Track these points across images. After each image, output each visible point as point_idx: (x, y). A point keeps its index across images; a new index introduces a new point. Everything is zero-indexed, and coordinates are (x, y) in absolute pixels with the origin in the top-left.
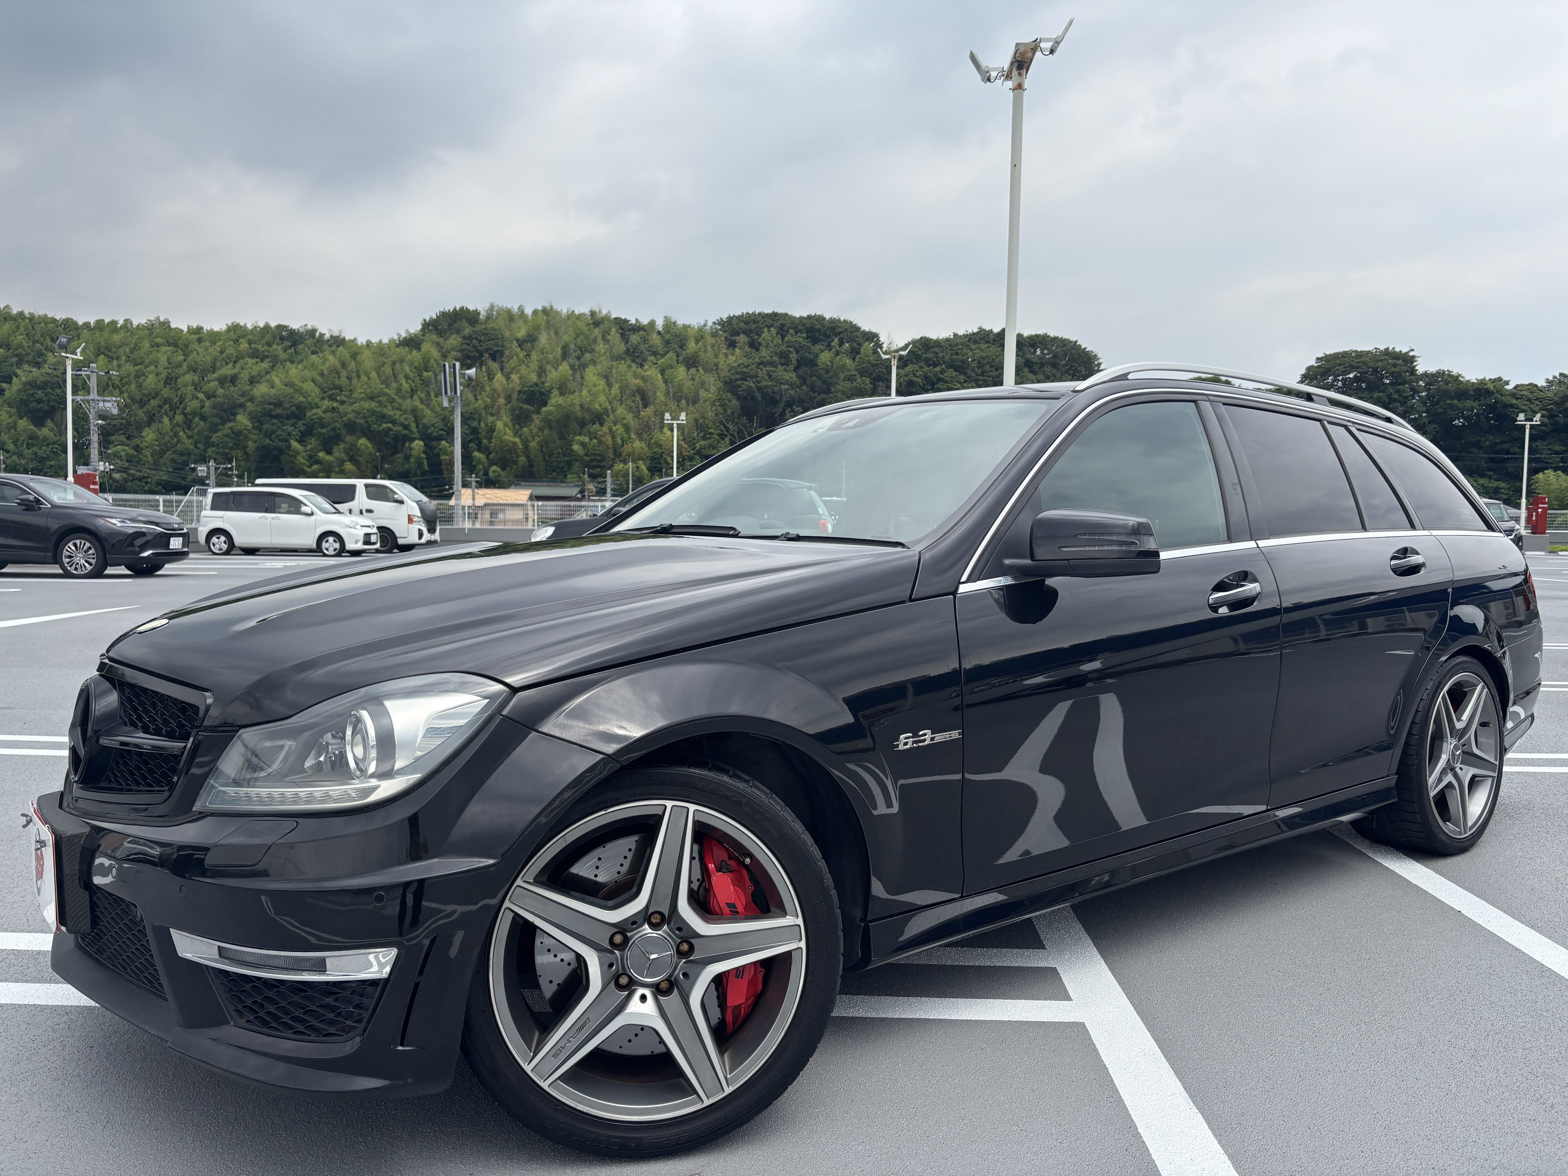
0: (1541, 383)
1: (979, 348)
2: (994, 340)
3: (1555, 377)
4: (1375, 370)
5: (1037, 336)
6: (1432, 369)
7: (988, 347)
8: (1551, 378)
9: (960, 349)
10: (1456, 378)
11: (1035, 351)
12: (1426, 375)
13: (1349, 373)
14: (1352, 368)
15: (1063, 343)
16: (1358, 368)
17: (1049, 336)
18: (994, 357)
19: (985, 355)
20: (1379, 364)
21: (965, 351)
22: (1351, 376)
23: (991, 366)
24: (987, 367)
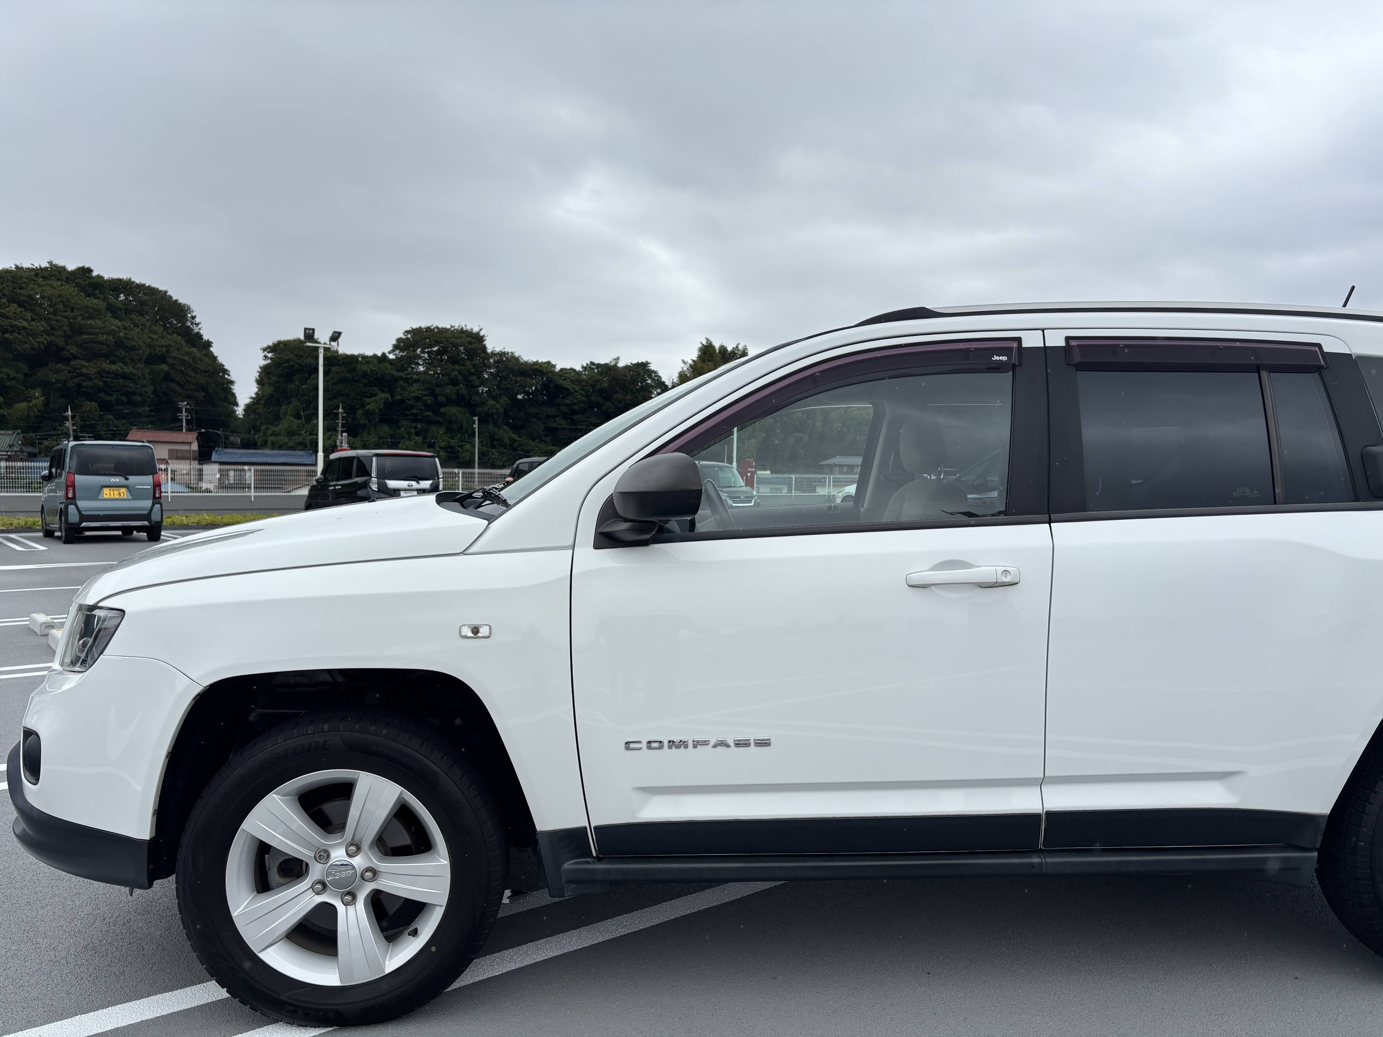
0: (578, 368)
1: (50, 285)
2: (68, 279)
3: (587, 364)
4: (456, 346)
5: (120, 280)
6: (498, 349)
7: (62, 285)
8: (585, 365)
9: (24, 282)
10: (517, 359)
11: (118, 296)
12: (493, 354)
13: (434, 347)
14: (437, 343)
15: (152, 291)
16: (442, 343)
17: (134, 282)
18: (68, 296)
19: (57, 292)
20: (458, 341)
21: (31, 286)
22: (435, 349)
23: (65, 306)
24: (61, 307)
